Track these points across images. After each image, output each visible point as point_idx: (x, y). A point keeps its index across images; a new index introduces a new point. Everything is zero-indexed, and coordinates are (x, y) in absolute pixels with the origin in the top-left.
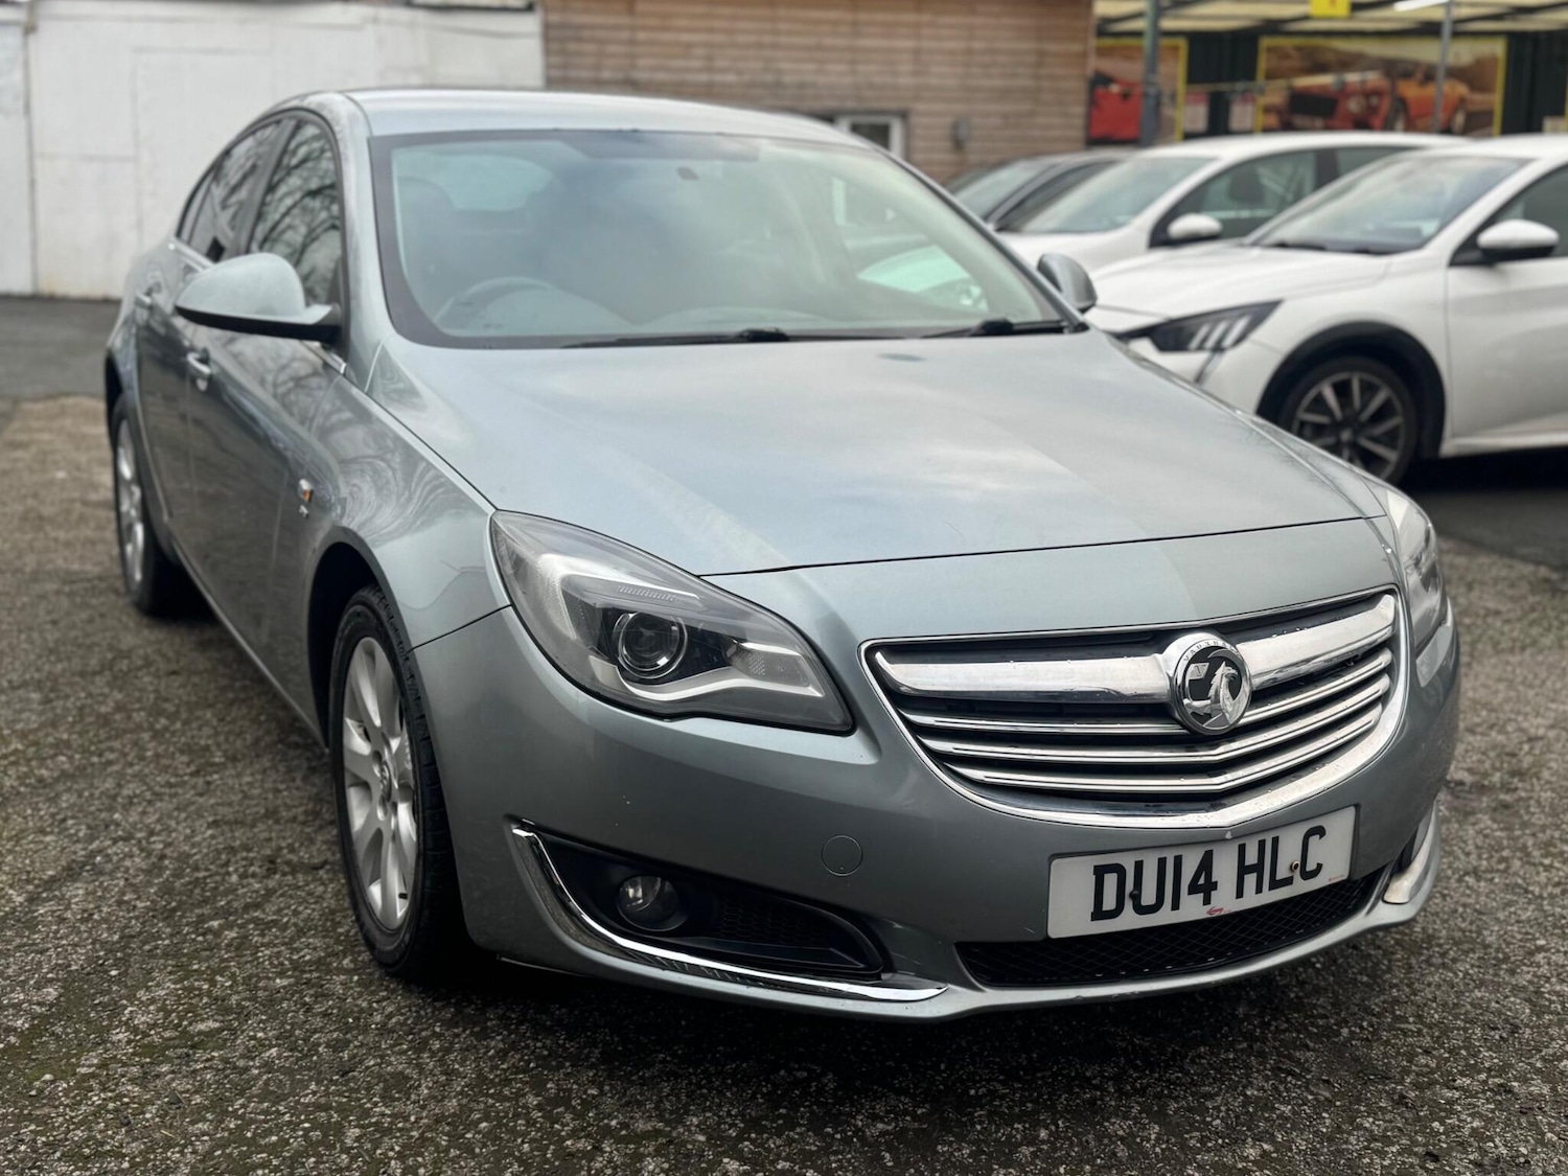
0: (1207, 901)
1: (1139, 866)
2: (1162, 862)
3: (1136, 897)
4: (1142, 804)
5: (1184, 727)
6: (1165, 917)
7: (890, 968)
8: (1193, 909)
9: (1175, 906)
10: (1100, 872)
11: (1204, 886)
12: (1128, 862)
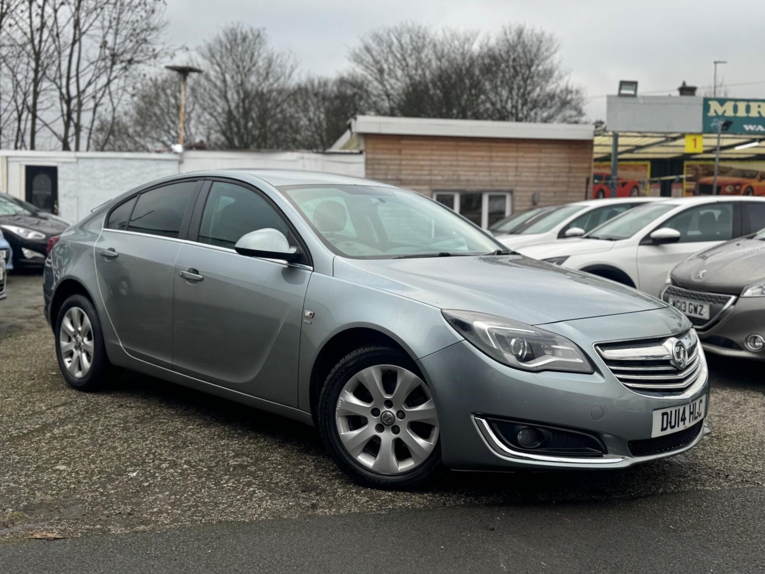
0: (684, 424)
1: (671, 412)
2: (676, 411)
3: (670, 423)
4: (668, 393)
5: (675, 367)
6: (676, 430)
7: (606, 453)
8: (681, 427)
9: (678, 426)
10: (663, 414)
11: (684, 420)
12: (668, 410)
